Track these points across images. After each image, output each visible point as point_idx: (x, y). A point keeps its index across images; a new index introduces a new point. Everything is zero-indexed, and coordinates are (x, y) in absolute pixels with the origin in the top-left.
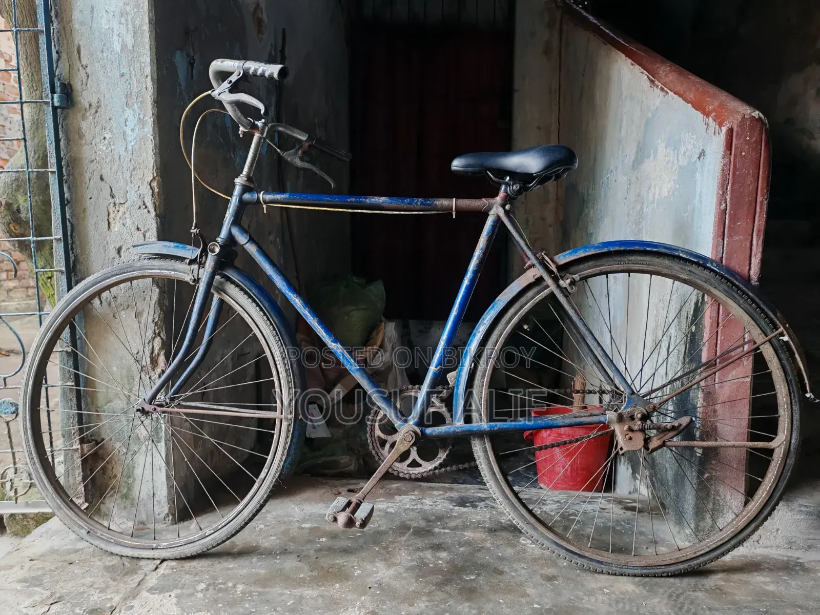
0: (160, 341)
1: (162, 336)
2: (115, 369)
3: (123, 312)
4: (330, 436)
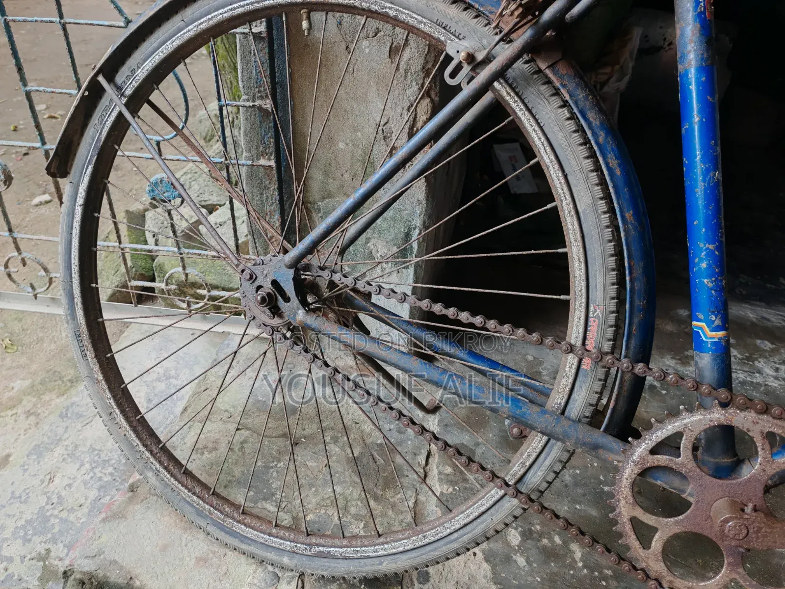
0: (430, 105)
1: (433, 96)
2: (341, 145)
3: (365, 43)
4: (536, 191)
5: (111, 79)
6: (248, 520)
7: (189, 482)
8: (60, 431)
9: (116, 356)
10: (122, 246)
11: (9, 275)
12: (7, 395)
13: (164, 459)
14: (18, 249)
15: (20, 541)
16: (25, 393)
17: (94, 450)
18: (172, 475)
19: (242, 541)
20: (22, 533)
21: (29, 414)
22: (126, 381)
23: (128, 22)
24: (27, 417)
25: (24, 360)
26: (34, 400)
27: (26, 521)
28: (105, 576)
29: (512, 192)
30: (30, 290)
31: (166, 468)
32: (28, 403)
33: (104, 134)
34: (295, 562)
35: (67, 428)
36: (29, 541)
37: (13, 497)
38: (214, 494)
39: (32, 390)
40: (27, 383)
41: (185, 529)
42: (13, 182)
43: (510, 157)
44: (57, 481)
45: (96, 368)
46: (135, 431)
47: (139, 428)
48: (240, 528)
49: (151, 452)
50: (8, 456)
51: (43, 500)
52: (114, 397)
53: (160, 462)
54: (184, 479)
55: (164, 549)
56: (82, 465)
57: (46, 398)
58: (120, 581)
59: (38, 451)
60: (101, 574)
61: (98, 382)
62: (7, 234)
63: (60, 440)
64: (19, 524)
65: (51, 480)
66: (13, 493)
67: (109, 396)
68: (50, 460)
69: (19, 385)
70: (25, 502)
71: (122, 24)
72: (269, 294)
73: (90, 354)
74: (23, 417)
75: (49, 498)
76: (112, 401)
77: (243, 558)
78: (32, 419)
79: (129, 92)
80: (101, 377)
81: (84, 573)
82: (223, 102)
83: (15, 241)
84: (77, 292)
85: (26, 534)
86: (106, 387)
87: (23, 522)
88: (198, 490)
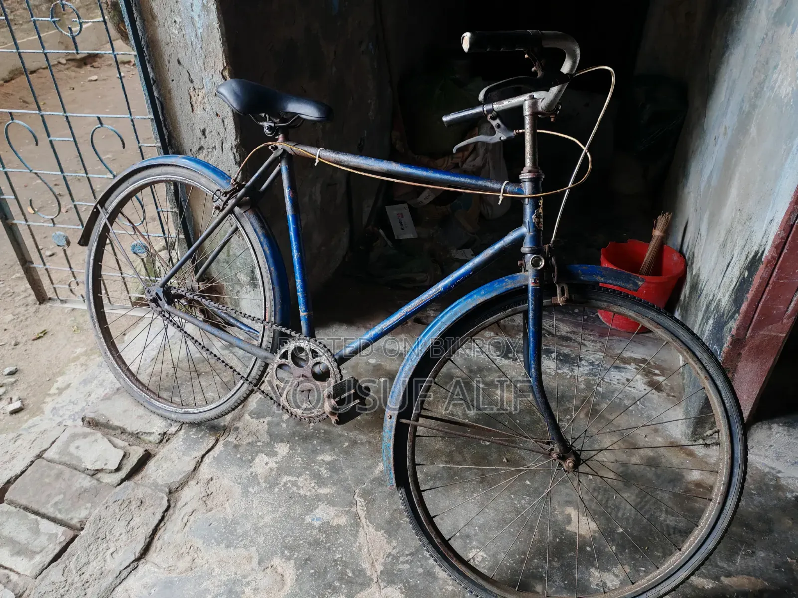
4: (417, 236)
5: (102, 206)
6: (160, 400)
7: (137, 384)
8: (97, 373)
9: (109, 326)
10: (123, 276)
11: (71, 290)
12: (73, 356)
13: (128, 374)
14: (75, 277)
15: (72, 420)
16: (82, 355)
17: (112, 383)
18: (130, 380)
19: (156, 408)
20: (73, 417)
21: (82, 365)
22: (114, 338)
23: (114, 176)
24: (82, 366)
25: (83, 338)
26: (86, 358)
27: (76, 412)
28: (98, 420)
29: (396, 238)
30: (81, 298)
31: (128, 377)
32: (83, 359)
33: (101, 229)
34: (176, 416)
35: (100, 372)
36: (76, 420)
37: (70, 401)
38: (148, 389)
39: (86, 354)
40: (84, 350)
41: (135, 406)
42: (71, 244)
43: (398, 214)
44: (93, 395)
45: (99, 332)
46: (115, 360)
47: (118, 360)
48: (156, 403)
49: (122, 370)
50: (70, 384)
51: (84, 404)
52: (107, 345)
53: (126, 375)
54: (135, 382)
55: (125, 411)
56: (106, 389)
57: (92, 357)
58: (104, 421)
59: (85, 382)
60: (97, 418)
61: (100, 338)
62: (69, 269)
63: (96, 377)
64: (72, 413)
65: (89, 395)
66: (70, 400)
67: (105, 344)
68: (89, 387)
69: (79, 351)
70: (76, 404)
71: (112, 177)
72: (154, 298)
73: (97, 325)
74: (79, 366)
75: (87, 403)
76: (106, 347)
77: (158, 417)
78: (84, 367)
79: (110, 212)
80: (101, 336)
81: (90, 418)
82: (159, 209)
83: (73, 273)
84: (92, 298)
85: (74, 417)
86: (103, 341)
87: (74, 412)
88: (141, 387)
